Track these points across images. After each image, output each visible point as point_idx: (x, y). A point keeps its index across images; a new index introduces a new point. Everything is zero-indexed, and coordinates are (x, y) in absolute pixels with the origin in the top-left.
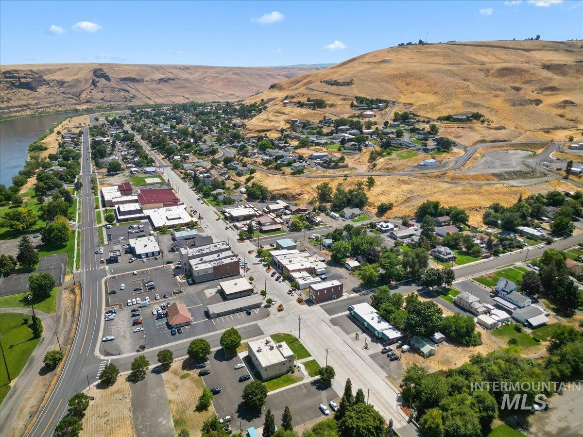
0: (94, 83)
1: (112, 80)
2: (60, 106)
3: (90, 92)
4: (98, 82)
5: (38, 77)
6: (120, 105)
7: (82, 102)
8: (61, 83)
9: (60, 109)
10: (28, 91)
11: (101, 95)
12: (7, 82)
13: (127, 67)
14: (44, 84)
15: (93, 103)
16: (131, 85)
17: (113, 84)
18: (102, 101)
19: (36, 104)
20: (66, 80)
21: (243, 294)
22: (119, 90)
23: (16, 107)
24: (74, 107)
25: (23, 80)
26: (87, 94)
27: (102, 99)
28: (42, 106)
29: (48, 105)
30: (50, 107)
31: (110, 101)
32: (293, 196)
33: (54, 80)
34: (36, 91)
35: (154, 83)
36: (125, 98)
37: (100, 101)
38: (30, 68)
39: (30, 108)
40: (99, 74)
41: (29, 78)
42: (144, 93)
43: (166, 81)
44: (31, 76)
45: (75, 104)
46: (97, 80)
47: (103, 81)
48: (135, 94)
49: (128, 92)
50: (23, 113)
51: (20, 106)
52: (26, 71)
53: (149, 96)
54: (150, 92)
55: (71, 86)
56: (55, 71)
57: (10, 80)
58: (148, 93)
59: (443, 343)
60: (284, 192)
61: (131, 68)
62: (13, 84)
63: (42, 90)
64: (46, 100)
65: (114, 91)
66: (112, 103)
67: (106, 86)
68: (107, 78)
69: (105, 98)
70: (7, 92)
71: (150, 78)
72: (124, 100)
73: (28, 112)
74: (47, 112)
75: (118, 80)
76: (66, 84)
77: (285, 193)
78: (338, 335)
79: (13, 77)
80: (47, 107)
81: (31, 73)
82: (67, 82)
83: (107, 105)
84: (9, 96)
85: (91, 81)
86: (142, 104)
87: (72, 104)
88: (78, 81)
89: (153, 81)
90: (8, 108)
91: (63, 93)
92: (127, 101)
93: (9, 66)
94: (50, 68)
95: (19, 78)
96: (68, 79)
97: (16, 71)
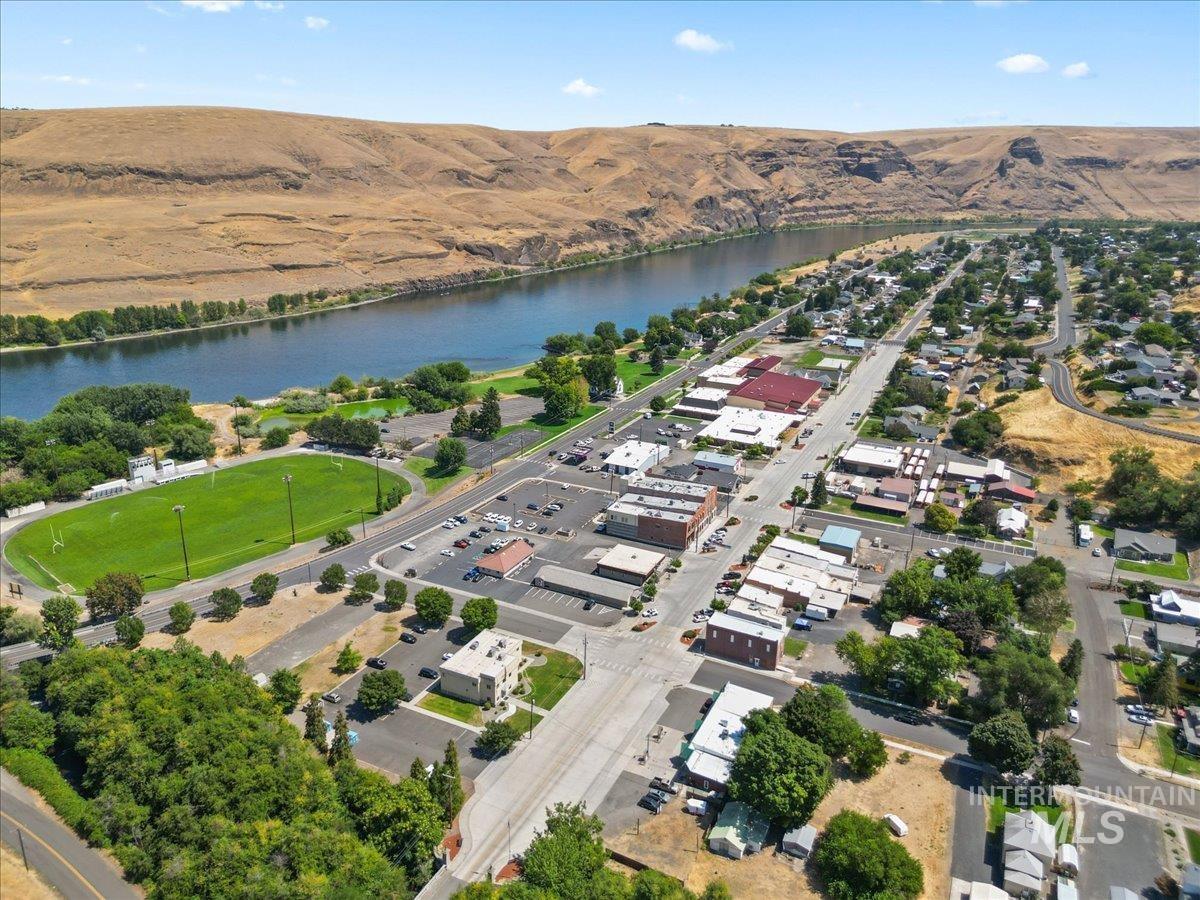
0: (1002, 170)
1: (1047, 162)
2: (912, 211)
3: (986, 187)
4: (1012, 166)
5: (893, 155)
6: (1039, 216)
7: (962, 205)
8: (941, 167)
9: (910, 217)
10: (865, 181)
11: (1007, 193)
12: (837, 163)
13: (1102, 135)
14: (901, 169)
15: (983, 209)
16: (1088, 174)
17: (1044, 171)
18: (1005, 207)
19: (869, 205)
20: (952, 162)
21: (620, 575)
22: (1053, 184)
23: (832, 208)
24: (938, 215)
25: (865, 160)
26: (978, 191)
27: (1006, 202)
28: (878, 209)
29: (890, 208)
30: (891, 212)
31: (1021, 207)
32: (1048, 462)
33: (931, 162)
34: (880, 182)
35: (1153, 170)
36: (1060, 201)
37: (999, 207)
38: (886, 139)
39: (854, 213)
40: (1024, 148)
41: (876, 155)
42: (1114, 193)
43: (1184, 168)
44: (880, 153)
45: (945, 210)
46: (1011, 162)
47: (1025, 164)
48: (1088, 194)
49: (1072, 188)
50: (839, 220)
51: (839, 208)
52: (875, 143)
53: (1120, 201)
54: (1130, 191)
55: (957, 174)
56: (943, 143)
57: (845, 159)
58: (1121, 195)
59: (796, 860)
60: (1032, 446)
61: (1109, 136)
62: (846, 167)
63: (891, 180)
64: (891, 199)
65: (1039, 186)
66: (1023, 211)
67: (1025, 175)
68: (1035, 157)
69: (1013, 202)
70: (831, 180)
71: (1147, 158)
72: (1054, 206)
73: (849, 219)
74: (881, 222)
75: (1059, 163)
76: (948, 169)
77: (1032, 448)
78: (642, 716)
79: (851, 155)
80: (887, 212)
81: (882, 147)
82: (951, 166)
83: (1009, 215)
84: (829, 189)
85: (997, 165)
86: (1095, 217)
87: (937, 210)
88: (974, 163)
89: (1151, 165)
90: (816, 209)
91: (930, 187)
92: (1060, 208)
93: (853, 135)
94: (936, 137)
95: (860, 156)
96: (957, 159)
97: (860, 144)
